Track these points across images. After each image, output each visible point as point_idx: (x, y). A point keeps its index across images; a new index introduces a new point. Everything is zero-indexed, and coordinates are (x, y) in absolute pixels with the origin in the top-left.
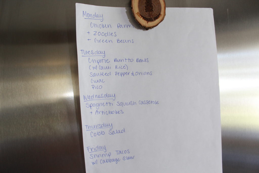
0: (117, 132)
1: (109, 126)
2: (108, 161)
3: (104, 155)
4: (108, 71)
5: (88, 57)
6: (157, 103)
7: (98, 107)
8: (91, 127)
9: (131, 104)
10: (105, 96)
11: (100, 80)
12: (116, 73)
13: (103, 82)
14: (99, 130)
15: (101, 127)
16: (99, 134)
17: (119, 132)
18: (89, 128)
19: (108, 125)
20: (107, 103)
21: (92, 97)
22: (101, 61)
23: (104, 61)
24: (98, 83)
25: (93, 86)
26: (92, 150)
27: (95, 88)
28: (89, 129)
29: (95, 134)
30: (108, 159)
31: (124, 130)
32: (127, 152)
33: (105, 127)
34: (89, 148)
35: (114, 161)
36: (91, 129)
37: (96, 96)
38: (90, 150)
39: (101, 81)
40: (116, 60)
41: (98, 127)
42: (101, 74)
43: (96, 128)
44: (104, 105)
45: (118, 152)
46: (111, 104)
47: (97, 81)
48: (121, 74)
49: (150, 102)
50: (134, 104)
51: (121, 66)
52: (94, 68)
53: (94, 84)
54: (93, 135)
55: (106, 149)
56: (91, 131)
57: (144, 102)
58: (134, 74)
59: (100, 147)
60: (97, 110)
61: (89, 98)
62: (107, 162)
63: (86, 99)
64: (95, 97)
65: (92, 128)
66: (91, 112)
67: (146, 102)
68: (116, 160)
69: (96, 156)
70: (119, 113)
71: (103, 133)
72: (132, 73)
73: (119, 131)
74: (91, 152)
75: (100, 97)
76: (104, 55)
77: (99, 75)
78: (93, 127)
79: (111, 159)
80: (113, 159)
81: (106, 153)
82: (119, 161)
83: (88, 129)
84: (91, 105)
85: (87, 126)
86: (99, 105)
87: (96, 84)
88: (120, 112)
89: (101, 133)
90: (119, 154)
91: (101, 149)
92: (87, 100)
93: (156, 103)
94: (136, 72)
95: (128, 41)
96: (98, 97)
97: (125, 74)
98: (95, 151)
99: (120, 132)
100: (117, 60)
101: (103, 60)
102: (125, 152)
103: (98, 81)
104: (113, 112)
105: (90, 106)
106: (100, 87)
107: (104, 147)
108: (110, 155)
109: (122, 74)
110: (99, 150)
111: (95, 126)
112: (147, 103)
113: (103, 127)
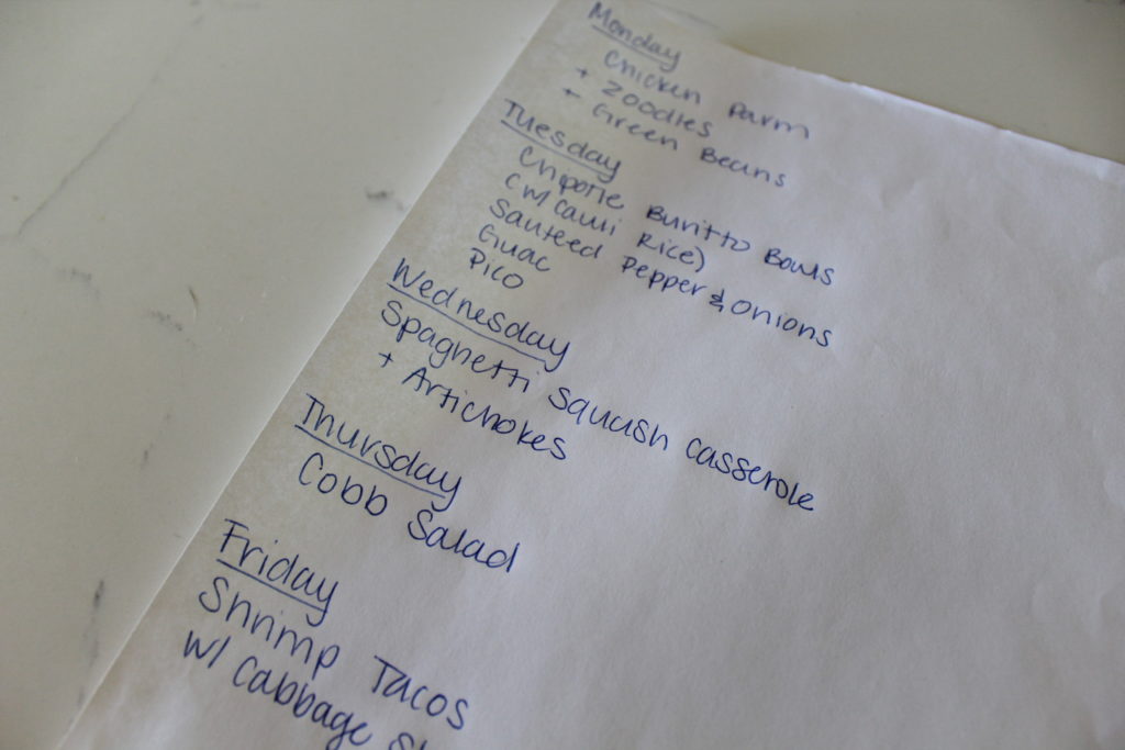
0: (461, 547)
1: (436, 488)
2: (283, 698)
3: (288, 638)
4: (590, 237)
5: (529, 143)
6: (799, 502)
7: (437, 360)
8: (336, 428)
9: (638, 432)
10: (513, 330)
11: (532, 253)
12: (631, 262)
13: (541, 265)
14: (369, 477)
15: (392, 465)
16: (352, 495)
17: (477, 553)
18: (320, 421)
19: (435, 477)
20: (499, 367)
21: (443, 296)
22: (580, 188)
23: (596, 194)
24: (515, 257)
25: (480, 258)
26: (243, 558)
27: (480, 268)
28: (316, 428)
29: (329, 482)
30: (296, 684)
31: (509, 555)
32: (450, 711)
33: (411, 479)
34: (238, 530)
35: (328, 720)
36: (324, 438)
37: (467, 306)
38: (235, 547)
39: (535, 259)
40: (658, 213)
41: (369, 457)
42: (553, 233)
43: (356, 451)
44: (478, 367)
45: (390, 675)
46: (519, 383)
47: (514, 249)
48: (655, 274)
49: (756, 476)
50: (651, 444)
51: (670, 246)
52: (528, 192)
53: (487, 249)
54: (313, 474)
55: (329, 610)
56: (319, 447)
57: (718, 457)
58: (726, 302)
59: (305, 576)
60: (424, 370)
61: (421, 289)
62: (277, 699)
63: (407, 283)
64: (456, 301)
65: (334, 435)
66: (389, 358)
67: (733, 466)
68: (341, 719)
69: (241, 611)
70: (536, 446)
71: (376, 505)
72: (719, 294)
73: (476, 547)
74: (236, 564)
75: (482, 319)
76: (611, 173)
77: (540, 232)
78: (346, 435)
79: (314, 697)
80: (330, 707)
81: (314, 633)
82: (353, 742)
83: (310, 426)
84: (412, 326)
85: (317, 408)
86: (453, 351)
87: (496, 258)
88: (548, 443)
89: (365, 498)
90: (385, 693)
91: (300, 593)
92: (405, 290)
93: (795, 499)
94: (743, 302)
95: (757, 173)
96: (472, 315)
97: (678, 285)
98: (263, 577)
99: (483, 556)
100: (663, 214)
101: (593, 187)
102: (434, 708)
103: (517, 252)
104: (504, 427)
105: (403, 322)
106: (512, 281)
107: (324, 593)
108: (326, 661)
109: (658, 277)
110: (287, 588)
111: (359, 441)
112: (739, 475)
113: (401, 475)
